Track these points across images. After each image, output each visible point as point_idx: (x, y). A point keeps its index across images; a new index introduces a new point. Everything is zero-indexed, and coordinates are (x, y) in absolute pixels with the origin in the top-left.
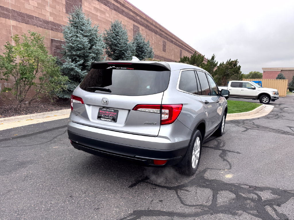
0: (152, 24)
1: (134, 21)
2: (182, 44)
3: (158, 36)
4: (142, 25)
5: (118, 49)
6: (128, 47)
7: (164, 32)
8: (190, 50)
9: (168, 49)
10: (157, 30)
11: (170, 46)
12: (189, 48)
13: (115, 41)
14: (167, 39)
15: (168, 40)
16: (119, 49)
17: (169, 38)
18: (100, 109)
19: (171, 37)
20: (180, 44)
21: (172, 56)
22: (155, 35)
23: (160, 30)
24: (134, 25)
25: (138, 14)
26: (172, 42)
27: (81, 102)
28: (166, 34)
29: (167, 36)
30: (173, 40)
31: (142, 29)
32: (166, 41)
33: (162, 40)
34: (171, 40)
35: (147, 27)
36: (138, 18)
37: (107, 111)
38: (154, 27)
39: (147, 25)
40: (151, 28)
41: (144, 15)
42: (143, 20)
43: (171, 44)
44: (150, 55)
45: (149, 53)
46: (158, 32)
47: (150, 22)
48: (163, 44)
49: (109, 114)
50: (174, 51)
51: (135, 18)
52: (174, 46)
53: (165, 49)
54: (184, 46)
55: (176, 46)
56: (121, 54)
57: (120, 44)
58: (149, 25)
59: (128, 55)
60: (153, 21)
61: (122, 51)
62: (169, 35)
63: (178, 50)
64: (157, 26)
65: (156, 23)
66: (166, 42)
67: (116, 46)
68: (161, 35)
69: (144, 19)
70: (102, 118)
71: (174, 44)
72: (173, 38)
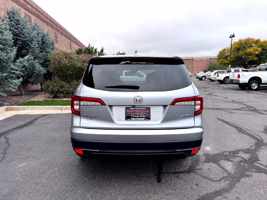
0: (42, 14)
1: (25, 9)
2: (70, 36)
3: (49, 27)
4: (34, 14)
5: (20, 39)
6: (32, 38)
7: (55, 23)
8: (77, 42)
9: (60, 41)
10: (48, 21)
11: (61, 38)
12: (76, 41)
13: (15, 30)
14: (58, 30)
15: (58, 32)
16: (22, 40)
17: (59, 30)
18: (126, 108)
19: (61, 29)
20: (69, 36)
21: (64, 47)
22: (47, 26)
23: (51, 21)
24: (25, 14)
25: (28, 2)
26: (62, 34)
27: (99, 104)
28: (56, 25)
29: (57, 28)
30: (63, 32)
31: (34, 19)
32: (57, 32)
33: (53, 31)
34: (61, 32)
35: (38, 17)
36: (29, 6)
37: (137, 109)
38: (45, 18)
39: (38, 15)
40: (42, 18)
41: (34, 5)
42: (34, 10)
43: (62, 36)
44: (52, 46)
45: (51, 44)
46: (49, 23)
47: (41, 12)
48: (55, 36)
49: (140, 112)
50: (65, 43)
51: (25, 6)
52: (64, 38)
53: (58, 41)
54: (72, 39)
55: (66, 38)
56: (25, 44)
57: (23, 34)
58: (40, 15)
59: (35, 46)
60: (44, 11)
61: (25, 41)
62: (58, 27)
63: (68, 42)
64: (47, 17)
65: (46, 14)
66: (57, 34)
67: (18, 36)
68: (52, 26)
69: (34, 8)
70: (132, 118)
71: (64, 36)
72: (63, 30)
